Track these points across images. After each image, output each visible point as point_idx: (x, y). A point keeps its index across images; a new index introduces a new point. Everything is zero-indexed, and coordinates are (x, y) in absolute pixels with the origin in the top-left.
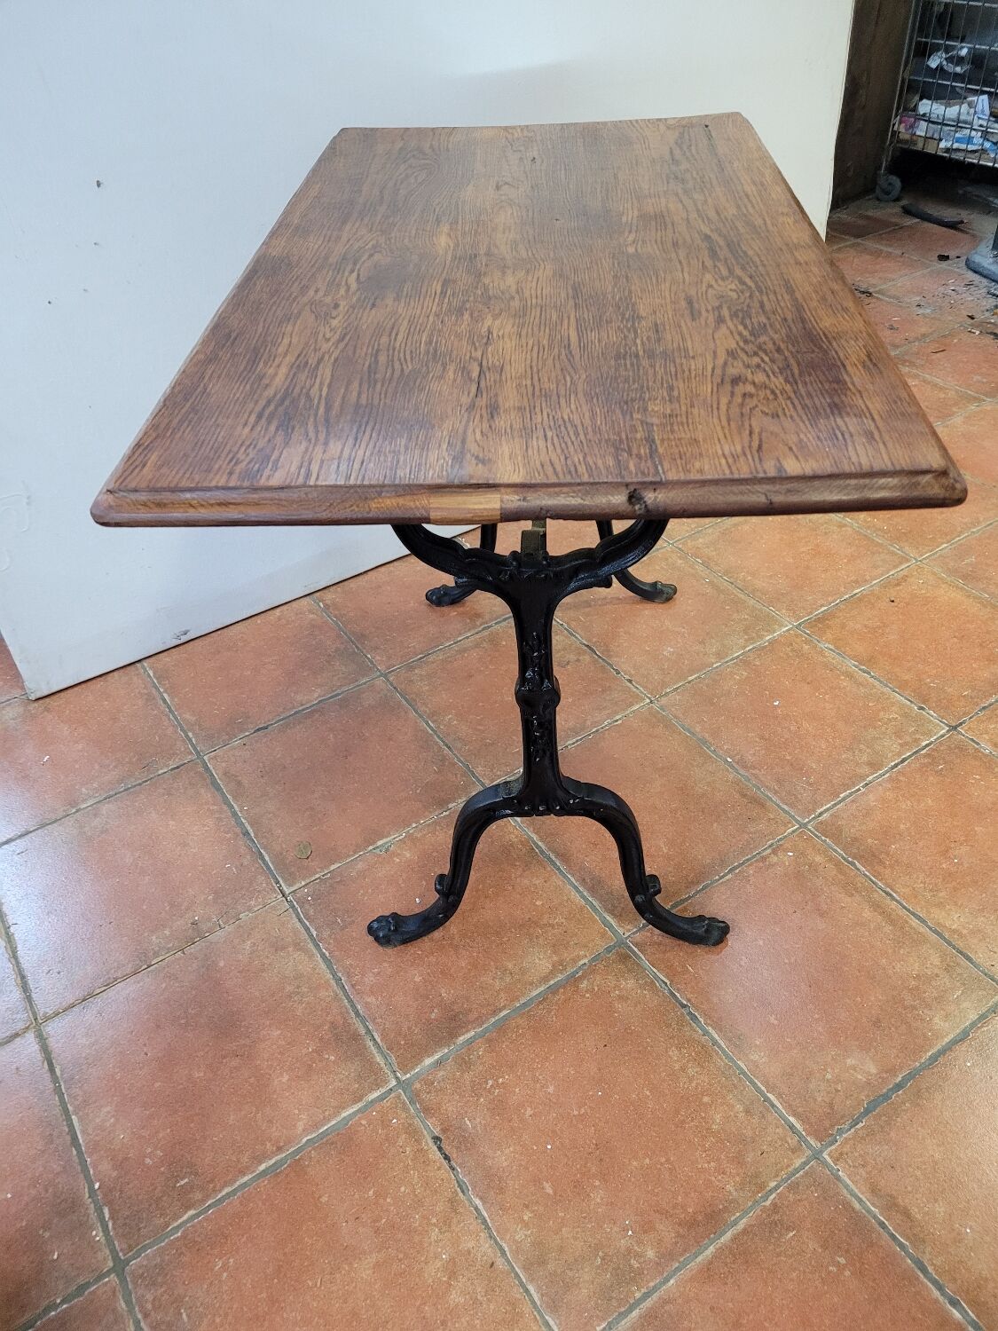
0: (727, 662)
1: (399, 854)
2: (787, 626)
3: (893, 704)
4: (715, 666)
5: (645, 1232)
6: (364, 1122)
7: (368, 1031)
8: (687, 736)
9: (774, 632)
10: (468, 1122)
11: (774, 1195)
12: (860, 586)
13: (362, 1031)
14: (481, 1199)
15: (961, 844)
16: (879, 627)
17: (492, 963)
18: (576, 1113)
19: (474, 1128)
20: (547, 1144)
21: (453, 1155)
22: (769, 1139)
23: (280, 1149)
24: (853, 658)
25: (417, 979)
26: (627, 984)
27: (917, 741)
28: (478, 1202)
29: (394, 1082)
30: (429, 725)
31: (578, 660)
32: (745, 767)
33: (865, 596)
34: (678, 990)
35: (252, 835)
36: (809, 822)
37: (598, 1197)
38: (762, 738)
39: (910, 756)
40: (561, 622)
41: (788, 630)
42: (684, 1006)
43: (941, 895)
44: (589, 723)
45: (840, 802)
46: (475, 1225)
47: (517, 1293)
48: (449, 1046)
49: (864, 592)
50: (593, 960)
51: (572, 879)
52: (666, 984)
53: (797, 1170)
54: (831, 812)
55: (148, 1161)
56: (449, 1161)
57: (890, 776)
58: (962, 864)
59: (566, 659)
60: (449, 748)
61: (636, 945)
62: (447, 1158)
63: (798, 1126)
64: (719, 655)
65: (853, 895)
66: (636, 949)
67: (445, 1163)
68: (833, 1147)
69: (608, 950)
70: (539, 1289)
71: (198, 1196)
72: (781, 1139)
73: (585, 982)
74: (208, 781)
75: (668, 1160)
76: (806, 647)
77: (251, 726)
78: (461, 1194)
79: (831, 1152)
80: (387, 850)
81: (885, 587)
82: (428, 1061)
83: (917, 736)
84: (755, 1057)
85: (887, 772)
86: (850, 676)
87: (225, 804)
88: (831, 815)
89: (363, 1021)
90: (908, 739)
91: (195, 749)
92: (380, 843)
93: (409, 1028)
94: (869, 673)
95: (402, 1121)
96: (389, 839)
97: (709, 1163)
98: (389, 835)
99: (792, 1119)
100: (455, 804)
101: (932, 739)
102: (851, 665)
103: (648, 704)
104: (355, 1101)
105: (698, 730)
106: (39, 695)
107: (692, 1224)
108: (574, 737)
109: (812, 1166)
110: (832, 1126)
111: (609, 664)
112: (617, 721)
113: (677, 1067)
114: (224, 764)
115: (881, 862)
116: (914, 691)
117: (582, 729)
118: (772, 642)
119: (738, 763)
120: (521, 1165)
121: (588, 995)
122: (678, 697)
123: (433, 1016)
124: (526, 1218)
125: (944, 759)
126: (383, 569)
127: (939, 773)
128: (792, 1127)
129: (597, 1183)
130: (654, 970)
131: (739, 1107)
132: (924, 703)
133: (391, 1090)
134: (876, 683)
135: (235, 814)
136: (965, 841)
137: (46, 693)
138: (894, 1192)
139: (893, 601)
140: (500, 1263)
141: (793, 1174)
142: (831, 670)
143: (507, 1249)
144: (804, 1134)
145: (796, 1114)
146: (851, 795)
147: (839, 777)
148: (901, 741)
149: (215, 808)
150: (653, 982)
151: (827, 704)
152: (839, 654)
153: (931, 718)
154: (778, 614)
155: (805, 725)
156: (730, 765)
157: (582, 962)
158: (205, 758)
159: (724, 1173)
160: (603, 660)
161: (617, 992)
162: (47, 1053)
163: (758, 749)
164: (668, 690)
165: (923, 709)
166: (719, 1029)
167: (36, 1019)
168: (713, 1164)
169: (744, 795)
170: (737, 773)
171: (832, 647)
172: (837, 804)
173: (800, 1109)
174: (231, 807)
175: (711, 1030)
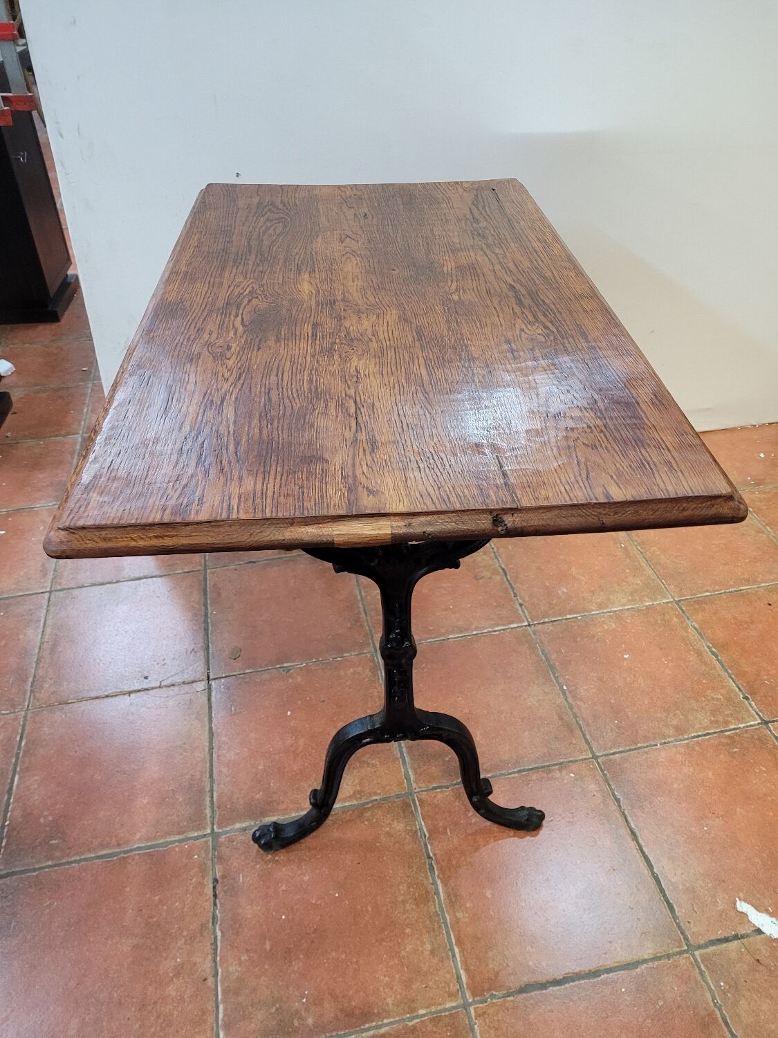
0: (604, 613)
1: (294, 677)
2: (668, 598)
3: (723, 687)
4: (593, 613)
5: (315, 1004)
6: (177, 849)
7: (212, 791)
8: (542, 660)
9: (656, 600)
10: (241, 878)
11: (418, 1020)
12: (748, 585)
13: (208, 789)
14: (222, 933)
15: (717, 817)
16: (746, 622)
17: (314, 775)
18: (314, 902)
19: (243, 883)
20: (283, 914)
21: (220, 896)
22: (437, 979)
23: (119, 845)
24: (711, 640)
25: (261, 767)
26: (398, 825)
27: (727, 723)
28: (219, 934)
29: (209, 831)
30: (360, 593)
31: (490, 578)
32: (574, 697)
33: (748, 594)
34: (431, 844)
35: (210, 632)
36: (601, 756)
37: (297, 966)
38: (600, 679)
39: (714, 733)
40: (493, 546)
41: (667, 603)
42: (429, 857)
43: (677, 851)
44: (473, 627)
45: (636, 749)
46: (208, 948)
47: (211, 1005)
48: (256, 821)
49: (750, 591)
50: (384, 799)
52: (425, 836)
53: (445, 1010)
54: (623, 755)
55: (42, 820)
56: (216, 899)
57: (688, 743)
58: (709, 833)
59: (482, 575)
60: (366, 613)
61: (420, 800)
62: (215, 896)
63: (464, 979)
64: (600, 606)
65: (603, 824)
66: (417, 803)
67: (212, 899)
68: (481, 1005)
69: (398, 796)
70: (225, 1010)
71: (57, 854)
72: (445, 982)
73: (370, 813)
74: (202, 587)
75: (357, 962)
76: (675, 620)
77: (246, 558)
78: (211, 924)
79: (478, 1008)
80: (289, 671)
81: (770, 591)
82: (238, 826)
83: (730, 719)
84: (459, 915)
85: (687, 739)
86: (699, 653)
87: (204, 605)
88: (621, 757)
89: (212, 782)
90: (721, 719)
91: (205, 564)
92: (286, 665)
93: (238, 798)
94: (716, 656)
95: (200, 859)
96: (293, 664)
97: (385, 976)
98: (294, 661)
99: (462, 972)
100: (349, 655)
101: (740, 726)
102: (704, 646)
103: (526, 626)
104: (179, 833)
105: (553, 657)
107: (349, 1014)
108: (457, 633)
109: (457, 1012)
110: (489, 990)
111: (512, 587)
112: (495, 631)
113: (400, 899)
114: (216, 579)
115: (642, 808)
116: (748, 682)
117: (466, 630)
118: (648, 608)
119: (570, 692)
120: (259, 922)
121: (366, 823)
122: (551, 628)
123: (258, 796)
124: (243, 958)
125: (742, 744)
127: (732, 755)
128: (459, 978)
129: (301, 956)
130: (423, 823)
131: (428, 947)
132: (751, 694)
133: (205, 835)
134: (719, 666)
135: (206, 615)
136: (723, 816)
139: (770, 605)
140: (211, 980)
141: (440, 1011)
142: (686, 644)
143: (220, 974)
144: (465, 986)
145: (467, 970)
146: (647, 746)
147: (645, 730)
148: (713, 719)
149: (197, 606)
150: (416, 832)
151: (667, 670)
152: (700, 634)
153: (750, 709)
154: (666, 588)
155: (641, 680)
156: (564, 692)
157: (375, 798)
158: (208, 571)
159: (392, 988)
160: (510, 583)
161: (388, 829)
162: (23, 730)
163: (592, 686)
164: (546, 620)
165: (747, 698)
166: (445, 884)
167: (28, 706)
168: (387, 978)
169: (561, 718)
170: (566, 700)
171: (697, 626)
172: (632, 750)
173: (472, 968)
174: (206, 608)
175: (439, 882)
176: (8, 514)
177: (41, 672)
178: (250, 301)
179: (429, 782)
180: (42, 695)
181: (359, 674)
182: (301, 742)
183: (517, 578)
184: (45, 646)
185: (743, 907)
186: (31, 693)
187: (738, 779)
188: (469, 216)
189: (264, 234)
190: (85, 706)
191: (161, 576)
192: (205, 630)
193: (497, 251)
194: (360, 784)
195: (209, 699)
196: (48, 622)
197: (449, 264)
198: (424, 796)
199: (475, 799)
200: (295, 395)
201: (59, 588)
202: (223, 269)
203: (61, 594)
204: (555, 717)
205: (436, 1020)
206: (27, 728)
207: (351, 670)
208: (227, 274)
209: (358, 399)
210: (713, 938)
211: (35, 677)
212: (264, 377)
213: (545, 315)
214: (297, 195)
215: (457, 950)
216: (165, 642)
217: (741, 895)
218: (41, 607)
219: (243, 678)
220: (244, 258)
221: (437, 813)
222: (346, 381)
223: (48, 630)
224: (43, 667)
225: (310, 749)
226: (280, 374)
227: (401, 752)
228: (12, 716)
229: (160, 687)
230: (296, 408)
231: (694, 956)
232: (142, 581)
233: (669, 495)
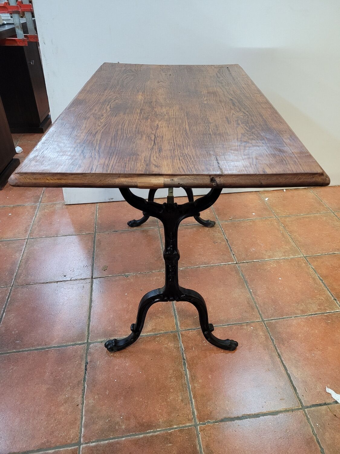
0: (272, 260)
1: (130, 279)
2: (301, 255)
3: (324, 294)
4: (266, 260)
5: (126, 420)
6: (71, 348)
8: (241, 278)
9: (295, 256)
10: (98, 363)
11: (173, 430)
14: (87, 385)
15: (319, 350)
18: (130, 375)
19: (99, 365)
20: (116, 379)
21: (88, 369)
22: (183, 412)
23: (46, 345)
24: (320, 274)
25: (111, 316)
26: (171, 344)
27: (326, 309)
28: (86, 386)
29: (86, 341)
31: (220, 243)
32: (255, 295)
34: (185, 353)
35: (95, 259)
36: (266, 321)
37: (120, 402)
38: (268, 288)
39: (319, 314)
41: (300, 257)
42: (184, 359)
43: (299, 364)
44: (211, 263)
45: (282, 319)
46: (80, 392)
47: (79, 417)
48: (107, 338)
50: (165, 333)
51: (175, 307)
52: (183, 350)
53: (186, 427)
54: (276, 320)
55: (13, 332)
56: (86, 371)
57: (307, 317)
58: (315, 357)
59: (217, 241)
61: (182, 334)
62: (86, 369)
63: (196, 413)
64: (270, 257)
65: (265, 350)
66: (180, 335)
67: (84, 371)
68: (203, 426)
69: (172, 332)
70: (86, 419)
71: (18, 347)
72: (187, 414)
73: (158, 338)
74: (93, 240)
75: (147, 402)
76: (304, 264)
77: (113, 229)
78: (83, 381)
79: (201, 427)
80: (128, 276)
82: (99, 340)
84: (196, 385)
85: (306, 315)
86: (314, 279)
88: (275, 322)
89: (90, 321)
90: (323, 308)
91: (95, 231)
92: (127, 274)
93: (100, 329)
94: (322, 281)
95: (81, 353)
97: (159, 410)
98: (130, 273)
99: (195, 410)
100: (155, 271)
101: (332, 311)
102: (316, 276)
103: (235, 264)
104: (73, 342)
105: (247, 277)
106: (67, 204)
107: (142, 425)
108: (204, 265)
109: (192, 428)
110: (207, 419)
111: (230, 247)
112: (221, 265)
113: (169, 376)
114: (99, 237)
115: (284, 344)
116: (336, 293)
117: (208, 264)
118: (291, 259)
119: (253, 292)
120: (104, 382)
121: (157, 342)
122: (247, 265)
123: (109, 328)
124: (96, 397)
125: (332, 319)
126: (178, 198)
127: (327, 324)
128: (193, 413)
129: (122, 398)
130: (182, 344)
131: (180, 398)
132: (337, 298)
133: (84, 343)
134: (323, 285)
135: (94, 251)
136: (321, 350)
137: (69, 204)
138: (214, 451)
140: (80, 406)
141: (184, 427)
142: (308, 275)
143: (84, 403)
144: (196, 417)
145: (197, 409)
146: (288, 318)
147: (287, 310)
148: (319, 308)
149: (90, 248)
150: (179, 348)
151: (299, 286)
152: (315, 271)
153: (337, 304)
154: (300, 251)
155: (286, 289)
156: (250, 292)
157: (161, 332)
158: (96, 234)
159: (162, 415)
160: (229, 245)
161: (166, 346)
162: (10, 294)
163: (264, 290)
164: (245, 262)
165: (336, 300)
166: (190, 371)
167: (13, 285)
168: (160, 411)
169: (248, 303)
170: (251, 296)
171: (313, 268)
172: (281, 319)
173: (200, 409)
174: (94, 249)
175: (187, 370)
176: (14, 207)
177: (20, 271)
178: (115, 101)
179: (186, 327)
180: (20, 281)
181: (159, 279)
182: (131, 306)
183: (233, 243)
184: (23, 261)
185: (329, 390)
186: (14, 280)
187: (329, 334)
188: (216, 76)
189: (125, 79)
190: (37, 286)
191: (76, 235)
192: (93, 258)
193: (226, 87)
194: (155, 326)
195: (92, 286)
196: (25, 251)
197: (204, 91)
198: (183, 333)
199: (206, 333)
200: (129, 132)
201: (32, 237)
202: (105, 90)
203: (32, 240)
204: (246, 303)
205: (181, 431)
206: (11, 294)
207: (155, 278)
208: (106, 92)
209: (156, 135)
210: (314, 404)
211: (17, 273)
212: (116, 126)
213: (244, 109)
214: (142, 68)
215: (193, 400)
216: (75, 262)
217: (329, 385)
218: (23, 245)
219: (107, 278)
220: (115, 87)
221: (189, 340)
222: (152, 129)
223: (25, 254)
224: (21, 269)
225: (134, 310)
226: (123, 125)
227: (175, 313)
228: (6, 288)
229: (71, 280)
230: (128, 137)
231: (304, 411)
232: (68, 236)
233: (293, 172)
